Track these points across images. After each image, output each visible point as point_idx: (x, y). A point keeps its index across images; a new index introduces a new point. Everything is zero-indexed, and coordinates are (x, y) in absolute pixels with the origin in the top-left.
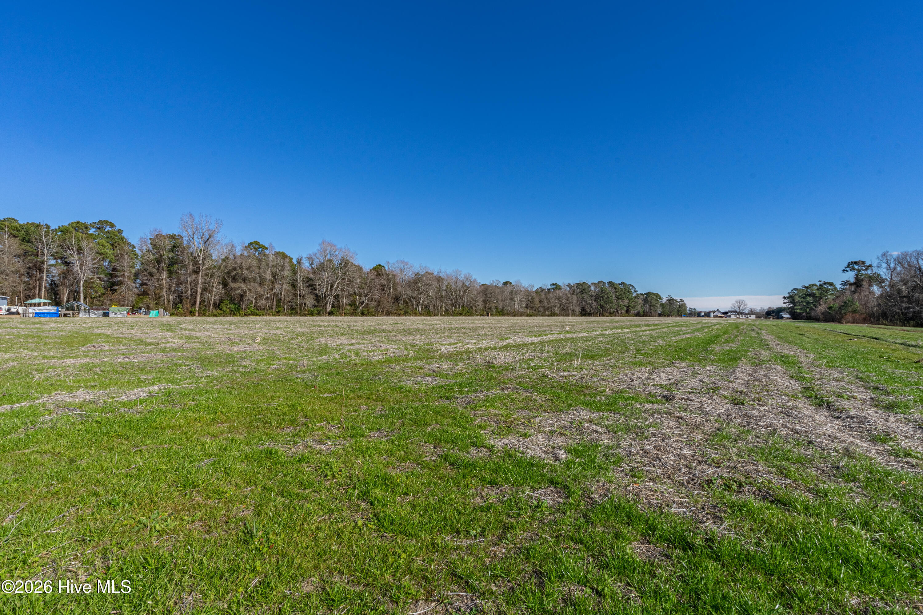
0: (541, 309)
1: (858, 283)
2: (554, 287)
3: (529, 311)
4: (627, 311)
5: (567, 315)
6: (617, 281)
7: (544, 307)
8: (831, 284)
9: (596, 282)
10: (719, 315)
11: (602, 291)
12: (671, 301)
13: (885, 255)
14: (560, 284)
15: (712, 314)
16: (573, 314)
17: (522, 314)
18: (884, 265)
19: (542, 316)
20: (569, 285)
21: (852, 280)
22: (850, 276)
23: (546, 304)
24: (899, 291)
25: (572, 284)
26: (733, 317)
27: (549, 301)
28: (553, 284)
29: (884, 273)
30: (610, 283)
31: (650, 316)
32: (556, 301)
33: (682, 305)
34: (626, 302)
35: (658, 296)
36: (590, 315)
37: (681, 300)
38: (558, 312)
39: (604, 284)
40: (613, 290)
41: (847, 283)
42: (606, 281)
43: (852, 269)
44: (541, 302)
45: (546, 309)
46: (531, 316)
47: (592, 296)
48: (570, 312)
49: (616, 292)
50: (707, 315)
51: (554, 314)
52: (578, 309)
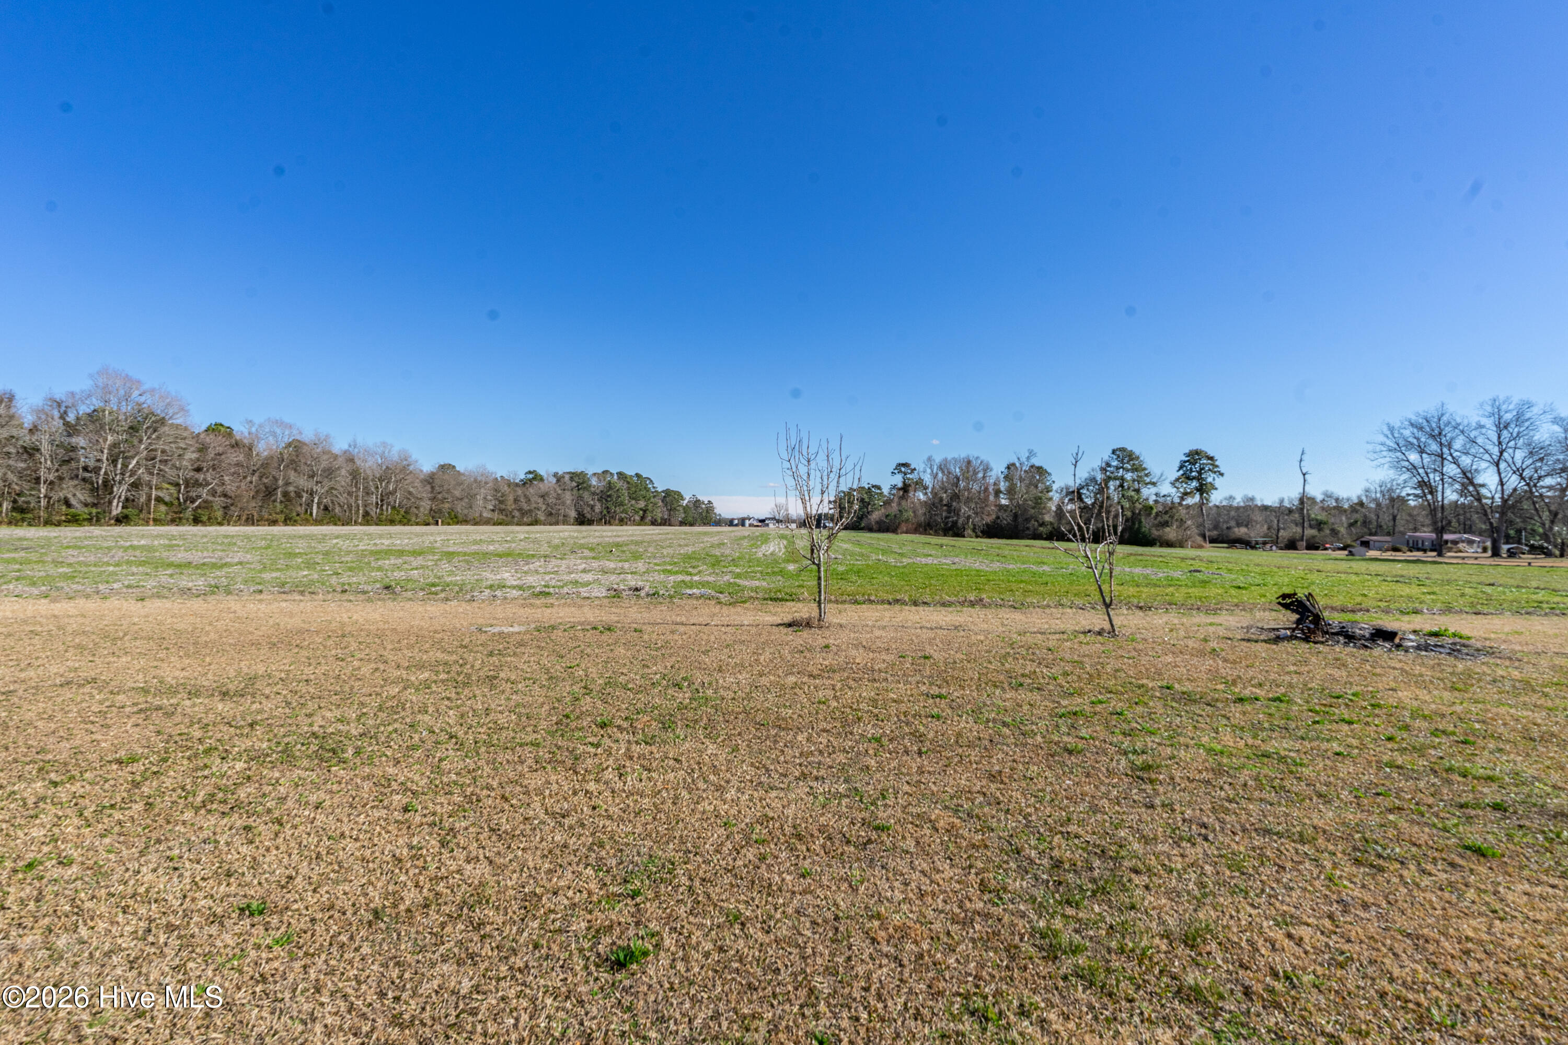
0: (517, 514)
1: (905, 488)
2: (531, 476)
3: (496, 516)
4: (643, 518)
5: (557, 523)
6: (630, 472)
7: (520, 510)
8: (879, 488)
9: (600, 471)
10: (756, 523)
11: (610, 486)
12: (697, 503)
13: (930, 459)
14: (542, 472)
15: (747, 522)
16: (565, 522)
17: (488, 522)
18: (929, 471)
19: (517, 524)
20: (555, 475)
21: (900, 485)
22: (898, 480)
23: (526, 507)
24: (941, 499)
25: (560, 473)
26: (771, 526)
27: (528, 501)
28: (530, 472)
29: (928, 479)
30: (621, 475)
31: (670, 525)
32: (540, 500)
33: (710, 508)
34: (642, 504)
35: (680, 496)
36: (590, 522)
37: (710, 502)
38: (542, 517)
39: (612, 474)
40: (625, 485)
41: (894, 487)
42: (614, 471)
43: (900, 472)
44: (516, 500)
45: (523, 513)
46: (500, 524)
47: (594, 494)
48: (561, 518)
49: (629, 489)
50: (742, 522)
51: (536, 522)
52: (573, 514)
